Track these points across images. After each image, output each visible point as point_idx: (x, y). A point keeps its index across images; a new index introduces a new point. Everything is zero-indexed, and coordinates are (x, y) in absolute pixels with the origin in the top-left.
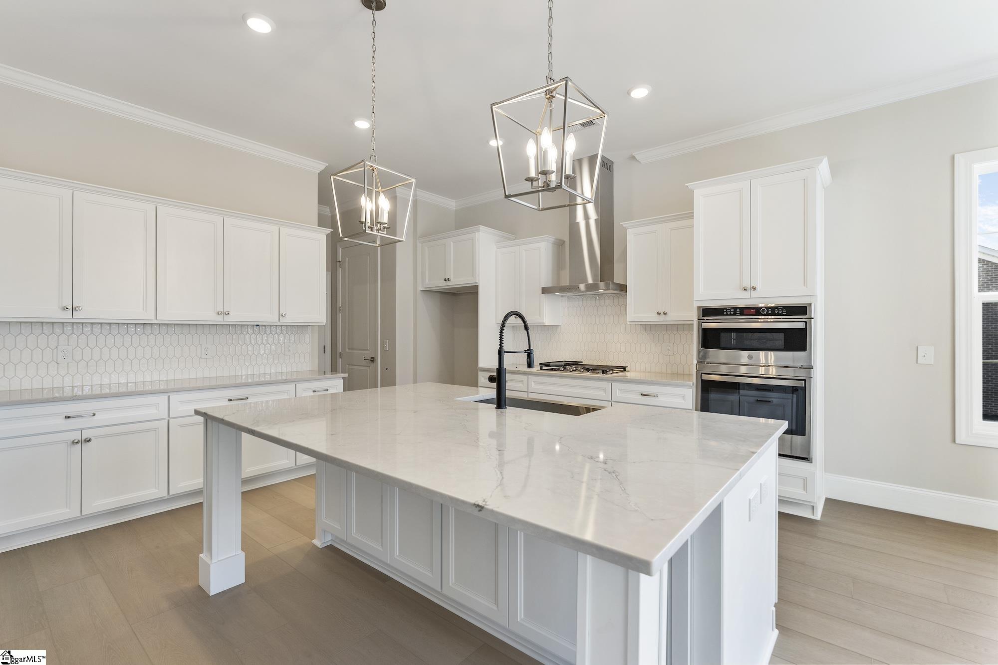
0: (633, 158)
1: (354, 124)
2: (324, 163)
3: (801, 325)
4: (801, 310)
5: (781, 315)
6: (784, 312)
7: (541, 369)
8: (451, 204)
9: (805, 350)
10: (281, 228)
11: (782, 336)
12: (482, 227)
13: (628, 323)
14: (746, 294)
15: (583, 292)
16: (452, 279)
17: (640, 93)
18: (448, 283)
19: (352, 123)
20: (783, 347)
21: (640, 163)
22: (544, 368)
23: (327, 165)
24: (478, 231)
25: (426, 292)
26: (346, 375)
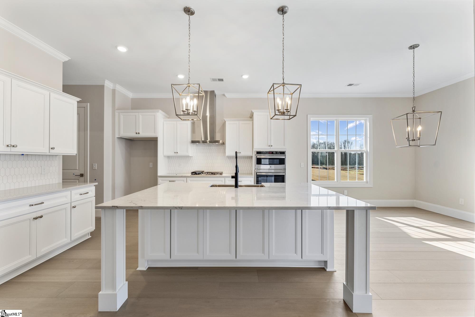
0: (224, 95)
1: (117, 49)
2: (69, 58)
3: (284, 157)
4: (283, 153)
5: (279, 154)
6: (279, 153)
7: (192, 174)
8: (131, 95)
9: (284, 164)
10: (51, 93)
11: (278, 160)
12: (160, 111)
13: (226, 156)
14: (269, 148)
15: (208, 143)
16: (141, 133)
17: (245, 77)
18: (138, 135)
19: (116, 47)
20: (278, 163)
21: (226, 97)
22: (193, 174)
23: (70, 59)
24: (158, 112)
25: (121, 138)
26: (97, 184)
